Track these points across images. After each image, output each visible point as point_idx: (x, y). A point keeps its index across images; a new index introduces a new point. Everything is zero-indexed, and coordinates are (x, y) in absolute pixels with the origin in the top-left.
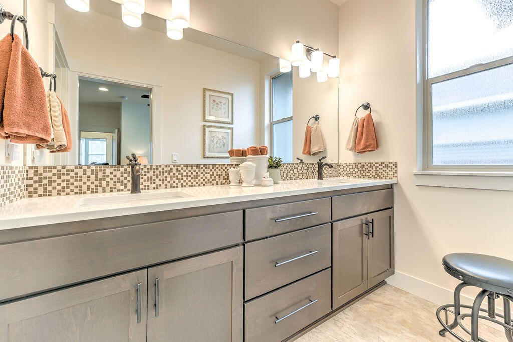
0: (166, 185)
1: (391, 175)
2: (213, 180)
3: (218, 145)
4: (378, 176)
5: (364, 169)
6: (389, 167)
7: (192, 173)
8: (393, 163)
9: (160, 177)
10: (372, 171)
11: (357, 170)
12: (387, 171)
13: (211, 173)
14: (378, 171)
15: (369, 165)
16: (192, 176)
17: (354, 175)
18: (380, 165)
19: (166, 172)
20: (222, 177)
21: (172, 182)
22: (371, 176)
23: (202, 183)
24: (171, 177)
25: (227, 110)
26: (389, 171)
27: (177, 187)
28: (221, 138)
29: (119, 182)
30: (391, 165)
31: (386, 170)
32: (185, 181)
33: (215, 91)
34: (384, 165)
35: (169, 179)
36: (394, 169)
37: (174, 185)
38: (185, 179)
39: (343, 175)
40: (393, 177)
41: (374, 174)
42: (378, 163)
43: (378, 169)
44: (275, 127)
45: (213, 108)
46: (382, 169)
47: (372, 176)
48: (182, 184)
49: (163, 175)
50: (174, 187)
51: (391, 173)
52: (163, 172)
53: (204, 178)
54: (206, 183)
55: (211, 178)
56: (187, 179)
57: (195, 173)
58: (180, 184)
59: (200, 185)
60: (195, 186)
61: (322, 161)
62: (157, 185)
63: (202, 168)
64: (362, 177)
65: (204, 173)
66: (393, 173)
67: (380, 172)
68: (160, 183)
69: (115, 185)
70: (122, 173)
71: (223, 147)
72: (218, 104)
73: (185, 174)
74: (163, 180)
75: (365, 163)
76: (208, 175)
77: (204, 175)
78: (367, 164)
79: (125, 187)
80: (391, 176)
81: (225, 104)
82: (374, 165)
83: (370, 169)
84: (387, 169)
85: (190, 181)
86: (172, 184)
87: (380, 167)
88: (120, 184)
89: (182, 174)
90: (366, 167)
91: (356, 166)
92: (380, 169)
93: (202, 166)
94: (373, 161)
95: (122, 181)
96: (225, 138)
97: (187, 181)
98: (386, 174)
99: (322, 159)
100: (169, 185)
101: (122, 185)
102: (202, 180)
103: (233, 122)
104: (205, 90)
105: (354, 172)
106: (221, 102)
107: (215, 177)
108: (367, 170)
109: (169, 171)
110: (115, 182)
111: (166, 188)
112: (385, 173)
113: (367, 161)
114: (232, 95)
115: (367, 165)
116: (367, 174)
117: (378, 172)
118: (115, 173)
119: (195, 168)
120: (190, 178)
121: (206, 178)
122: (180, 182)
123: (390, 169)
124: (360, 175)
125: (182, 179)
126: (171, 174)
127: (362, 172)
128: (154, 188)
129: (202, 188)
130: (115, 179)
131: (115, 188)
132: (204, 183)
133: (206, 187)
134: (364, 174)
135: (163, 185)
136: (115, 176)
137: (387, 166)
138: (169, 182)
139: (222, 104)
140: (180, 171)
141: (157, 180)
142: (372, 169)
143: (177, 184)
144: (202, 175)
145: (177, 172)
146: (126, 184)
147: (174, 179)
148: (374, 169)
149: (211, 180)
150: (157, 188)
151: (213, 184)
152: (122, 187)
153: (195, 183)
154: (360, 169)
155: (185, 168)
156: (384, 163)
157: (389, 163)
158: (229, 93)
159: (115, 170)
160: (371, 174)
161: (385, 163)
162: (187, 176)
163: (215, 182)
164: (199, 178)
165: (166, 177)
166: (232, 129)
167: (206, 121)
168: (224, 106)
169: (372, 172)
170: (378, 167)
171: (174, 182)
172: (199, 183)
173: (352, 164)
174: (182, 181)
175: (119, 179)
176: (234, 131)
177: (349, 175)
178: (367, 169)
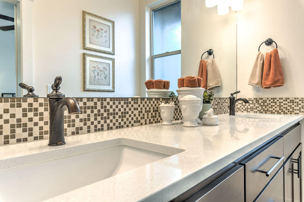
0: (89, 127)
1: (298, 110)
2: (141, 118)
3: (99, 77)
4: (282, 111)
5: (266, 104)
6: (295, 102)
7: (120, 110)
8: (299, 99)
9: (82, 116)
10: (276, 106)
11: (258, 106)
12: (293, 106)
13: (139, 109)
14: (282, 106)
15: (272, 101)
16: (120, 114)
17: (255, 110)
18: (284, 101)
19: (89, 108)
20: (150, 114)
21: (96, 123)
22: (274, 111)
23: (130, 122)
24: (95, 115)
25: (108, 39)
26: (295, 106)
27: (102, 130)
28: (102, 69)
29: (19, 126)
30: (298, 100)
31: (291, 106)
32: (111, 121)
33: (95, 16)
34: (289, 101)
35: (92, 119)
36: (300, 104)
37: (99, 126)
38: (111, 117)
39: (242, 110)
40: (300, 112)
41: (278, 109)
42: (282, 99)
43: (282, 104)
44: (156, 61)
45: (93, 35)
46: (286, 104)
47: (276, 111)
48: (108, 125)
49: (85, 112)
50: (99, 130)
51: (298, 108)
52: (85, 108)
53: (132, 116)
54: (135, 122)
55: (139, 115)
56: (114, 117)
57: (122, 110)
58: (105, 126)
59: (128, 126)
60: (123, 127)
61: (235, 96)
62: (77, 129)
63: (130, 103)
64: (264, 112)
65: (132, 109)
66: (300, 108)
67: (284, 108)
68: (81, 124)
69: (13, 131)
70: (25, 110)
71: (104, 79)
72: (98, 31)
73: (111, 111)
74: (85, 120)
75: (268, 99)
76: (136, 112)
77: (132, 112)
78: (270, 99)
79: (31, 135)
80: (298, 112)
81: (106, 32)
82: (278, 101)
83: (274, 104)
84: (293, 104)
85: (117, 120)
86: (96, 126)
87: (284, 102)
88: (21, 129)
89: (108, 110)
90: (268, 102)
91: (257, 101)
92: (284, 104)
93: (130, 100)
94: (278, 96)
95: (25, 125)
96: (106, 70)
97: (114, 121)
98: (291, 110)
99: (234, 93)
100: (92, 127)
101: (24, 131)
102: (130, 119)
103: (114, 52)
104: (84, 13)
105: (255, 107)
106: (102, 30)
107: (144, 115)
108: (270, 106)
109: (92, 107)
110: (12, 126)
111: (89, 131)
112: (291, 108)
113: (270, 96)
114: (113, 23)
115: (270, 101)
116: (270, 109)
117: (282, 108)
118: (12, 111)
119: (122, 103)
120: (117, 117)
121: (135, 115)
122: (105, 122)
123: (296, 104)
124: (262, 111)
125: (108, 118)
126: (96, 111)
127: (264, 107)
128: (73, 133)
129: (130, 129)
130: (13, 121)
131: (13, 137)
132: (132, 122)
133: (135, 128)
134: (266, 109)
135: (85, 128)
136: (13, 116)
137: (292, 101)
138: (92, 123)
139: (103, 31)
140: (105, 107)
141: (77, 120)
142: (276, 104)
143: (102, 126)
144: (130, 113)
145: (102, 108)
146: (31, 129)
147: (99, 118)
148: (278, 104)
149: (139, 118)
150: (78, 133)
151: (142, 124)
152: (25, 135)
153: (122, 123)
154: (262, 104)
155: (111, 103)
156: (289, 99)
157: (295, 99)
158: (110, 21)
159: (12, 106)
160: (274, 109)
161: (291, 99)
162: (114, 114)
163: (143, 121)
164: (127, 116)
165: (89, 115)
166: (113, 60)
167: (86, 49)
168: (104, 34)
169: (276, 108)
170: (282, 102)
171: (99, 122)
172: (127, 123)
173: (253, 99)
174: (108, 121)
175: (19, 120)
176: (115, 62)
177: (249, 110)
178: (270, 104)
